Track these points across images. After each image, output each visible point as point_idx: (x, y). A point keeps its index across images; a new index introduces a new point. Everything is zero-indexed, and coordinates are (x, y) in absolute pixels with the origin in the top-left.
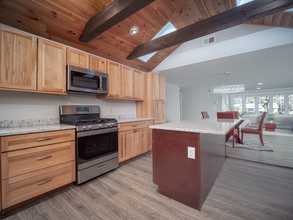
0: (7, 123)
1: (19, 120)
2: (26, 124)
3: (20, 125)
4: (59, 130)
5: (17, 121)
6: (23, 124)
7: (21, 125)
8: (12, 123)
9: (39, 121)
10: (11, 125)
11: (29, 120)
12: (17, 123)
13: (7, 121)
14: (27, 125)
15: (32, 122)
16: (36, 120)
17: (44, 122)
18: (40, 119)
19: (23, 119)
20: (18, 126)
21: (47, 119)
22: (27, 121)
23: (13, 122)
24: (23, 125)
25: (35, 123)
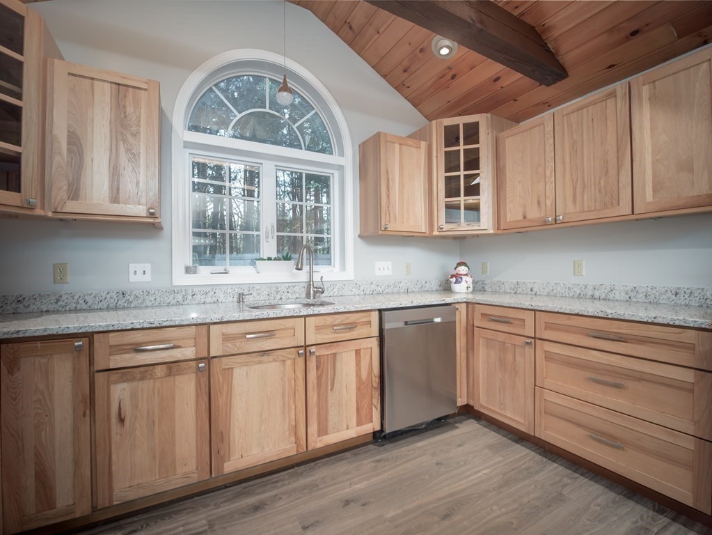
0: (603, 291)
1: (626, 286)
2: (641, 297)
3: (628, 299)
4: (645, 320)
5: (622, 289)
6: (635, 297)
7: (630, 298)
8: (614, 291)
9: (676, 294)
10: (611, 296)
11: (649, 289)
12: (622, 293)
13: (604, 287)
14: (645, 300)
15: (657, 294)
16: (666, 288)
17: (692, 298)
18: (679, 288)
19: (635, 285)
20: (625, 299)
21: (703, 289)
22: (644, 290)
23: (614, 288)
24: (634, 300)
25: (664, 296)
